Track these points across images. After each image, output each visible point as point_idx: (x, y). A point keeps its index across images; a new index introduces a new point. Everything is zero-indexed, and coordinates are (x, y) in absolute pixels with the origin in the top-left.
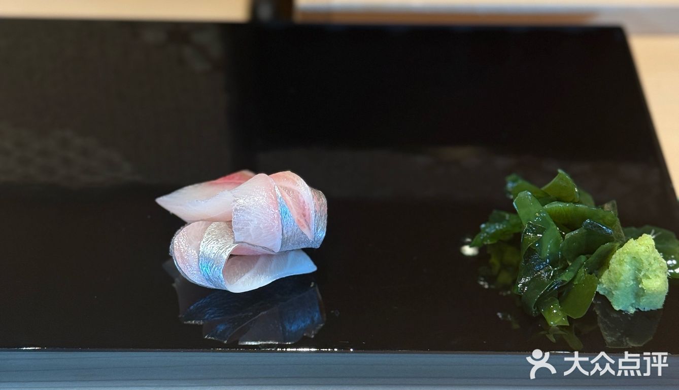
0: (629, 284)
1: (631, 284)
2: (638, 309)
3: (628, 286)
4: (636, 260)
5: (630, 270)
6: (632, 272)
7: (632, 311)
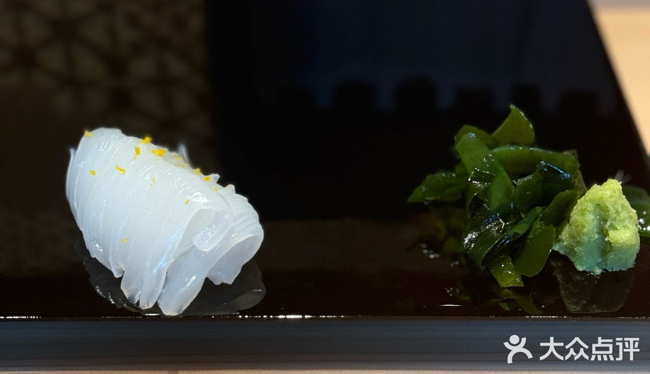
0: (594, 237)
1: (595, 238)
2: (605, 270)
3: (592, 240)
4: (601, 208)
5: (593, 220)
6: (595, 222)
7: (598, 271)
